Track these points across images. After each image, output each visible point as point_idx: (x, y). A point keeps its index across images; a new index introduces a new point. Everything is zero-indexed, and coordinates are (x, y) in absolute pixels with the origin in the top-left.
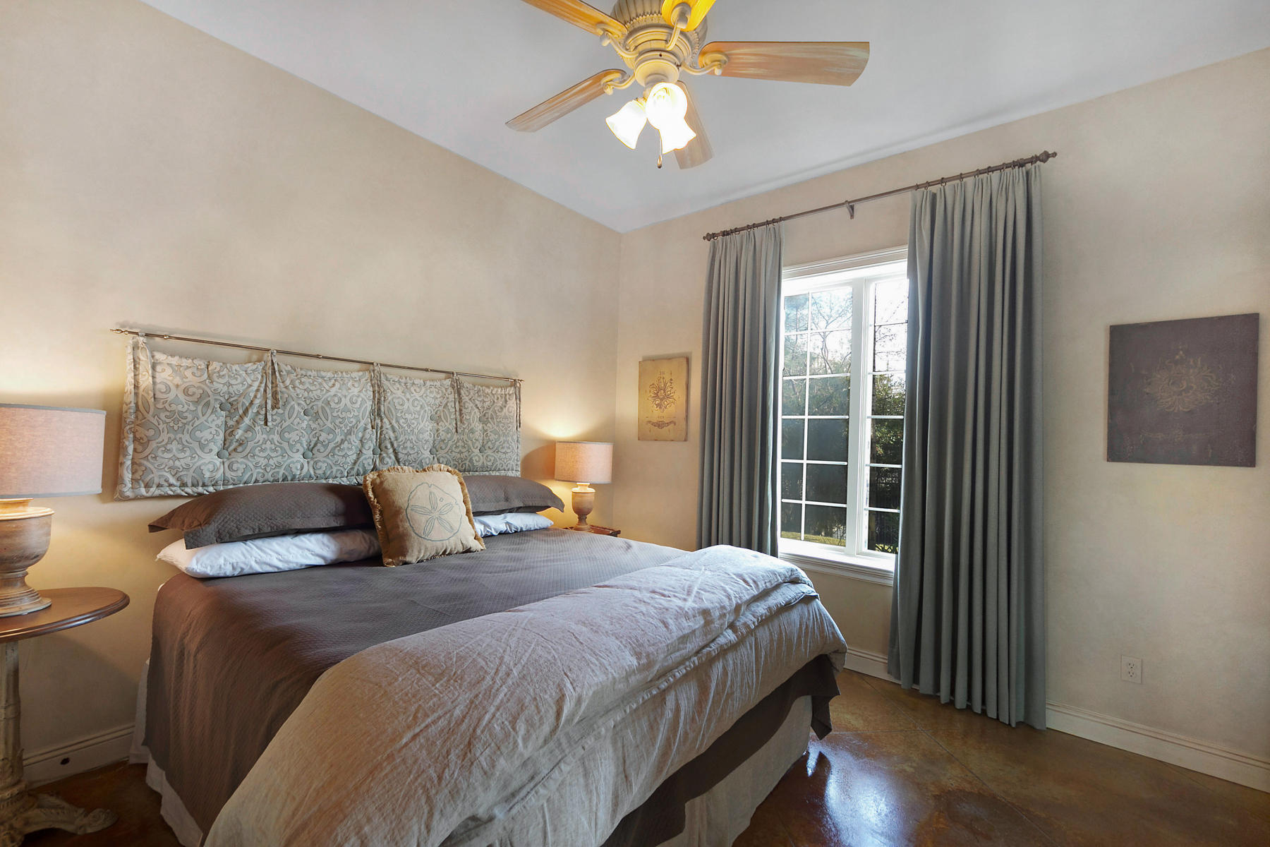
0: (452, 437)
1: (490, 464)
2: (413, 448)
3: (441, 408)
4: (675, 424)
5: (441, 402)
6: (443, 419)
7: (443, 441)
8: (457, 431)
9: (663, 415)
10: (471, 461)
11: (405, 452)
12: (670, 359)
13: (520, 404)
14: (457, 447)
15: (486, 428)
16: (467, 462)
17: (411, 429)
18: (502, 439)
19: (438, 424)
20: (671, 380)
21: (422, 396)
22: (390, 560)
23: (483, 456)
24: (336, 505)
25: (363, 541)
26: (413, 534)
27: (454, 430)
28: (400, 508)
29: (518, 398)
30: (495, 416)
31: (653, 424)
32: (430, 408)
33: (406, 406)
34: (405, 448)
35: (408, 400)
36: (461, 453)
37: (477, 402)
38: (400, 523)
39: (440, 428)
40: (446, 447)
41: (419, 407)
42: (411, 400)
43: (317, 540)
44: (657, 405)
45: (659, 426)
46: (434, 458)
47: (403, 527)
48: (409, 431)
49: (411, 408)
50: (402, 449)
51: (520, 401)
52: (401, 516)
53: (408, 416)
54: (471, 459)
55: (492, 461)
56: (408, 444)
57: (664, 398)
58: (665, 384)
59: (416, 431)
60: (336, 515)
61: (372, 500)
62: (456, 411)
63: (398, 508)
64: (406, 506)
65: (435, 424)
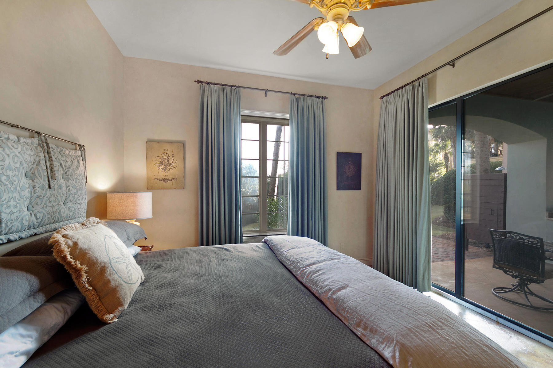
0: (46, 193)
1: (71, 214)
2: (16, 207)
3: (35, 166)
4: (176, 179)
5: (35, 160)
6: (37, 176)
7: (39, 197)
8: (50, 187)
9: (167, 174)
10: (60, 213)
11: (8, 211)
12: (171, 143)
13: (85, 165)
14: (50, 202)
15: (68, 184)
16: (57, 215)
17: (14, 186)
18: (79, 192)
19: (33, 181)
20: (173, 155)
21: (20, 153)
22: (112, 315)
23: (66, 207)
24: (29, 282)
25: (58, 312)
26: (123, 283)
27: (47, 187)
28: (105, 264)
29: (84, 160)
30: (73, 173)
31: (159, 180)
32: (26, 165)
33: (7, 162)
34: (9, 207)
35: (8, 155)
36: (53, 207)
37: (62, 162)
38: (109, 277)
39: (36, 184)
40: (42, 202)
41: (19, 163)
42: (11, 156)
43: (13, 336)
44: (162, 169)
45: (164, 181)
46: (31, 214)
47: (113, 279)
48: (12, 189)
49: (12, 163)
50: (6, 208)
51: (85, 162)
52: (108, 271)
53: (10, 173)
54: (60, 211)
55: (73, 211)
56: (12, 203)
57: (167, 165)
58: (168, 157)
59: (18, 188)
60: (32, 294)
61: (73, 263)
62: (47, 169)
63: (103, 265)
64: (108, 260)
65: (31, 181)
